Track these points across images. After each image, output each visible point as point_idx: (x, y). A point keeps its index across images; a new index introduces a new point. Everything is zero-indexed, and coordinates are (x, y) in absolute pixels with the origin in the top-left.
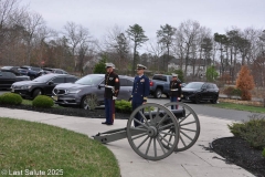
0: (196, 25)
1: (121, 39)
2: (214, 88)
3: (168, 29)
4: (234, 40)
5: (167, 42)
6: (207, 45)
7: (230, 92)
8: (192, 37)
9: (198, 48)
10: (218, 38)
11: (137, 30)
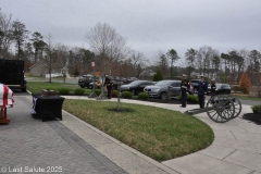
0: (210, 49)
1: (163, 58)
2: (228, 87)
3: (192, 51)
4: (234, 57)
5: (191, 59)
6: (216, 60)
7: (236, 89)
8: (207, 56)
9: (211, 62)
10: (223, 56)
11: (173, 52)
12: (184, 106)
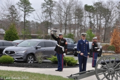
7: (107, 48)
8: (69, 8)
10: (87, 8)
12: (60, 70)
